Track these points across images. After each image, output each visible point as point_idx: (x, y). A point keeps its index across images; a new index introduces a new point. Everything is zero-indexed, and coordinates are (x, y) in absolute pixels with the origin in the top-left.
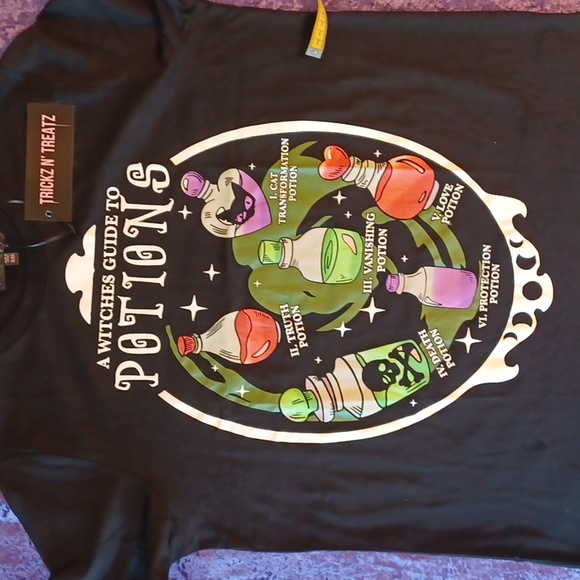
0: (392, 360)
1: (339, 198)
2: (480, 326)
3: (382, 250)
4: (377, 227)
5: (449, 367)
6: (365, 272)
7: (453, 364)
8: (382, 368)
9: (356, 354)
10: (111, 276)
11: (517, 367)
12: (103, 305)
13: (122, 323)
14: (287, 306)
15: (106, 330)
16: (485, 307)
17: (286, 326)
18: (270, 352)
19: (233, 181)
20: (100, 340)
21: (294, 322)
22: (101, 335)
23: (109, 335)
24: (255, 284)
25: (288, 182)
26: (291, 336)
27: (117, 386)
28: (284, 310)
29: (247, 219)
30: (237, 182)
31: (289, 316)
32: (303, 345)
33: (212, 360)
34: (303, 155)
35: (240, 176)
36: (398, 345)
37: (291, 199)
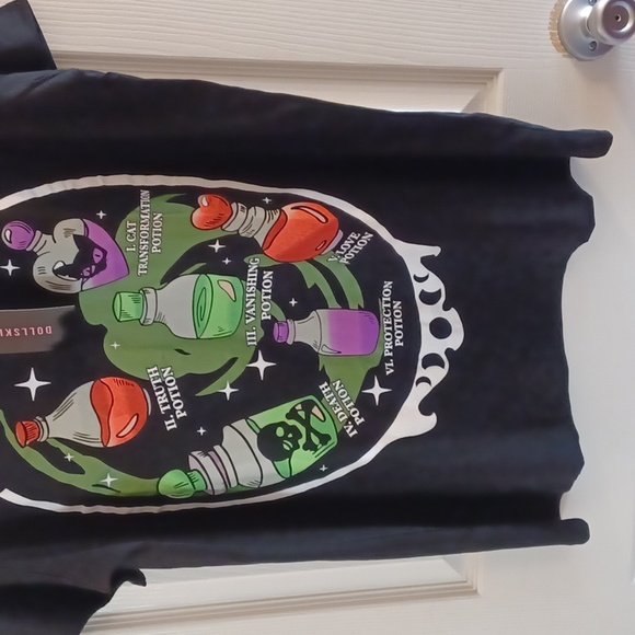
0: (291, 422)
1: (217, 246)
2: (388, 373)
3: (267, 294)
4: (261, 270)
5: (358, 423)
6: (247, 321)
7: (363, 420)
8: (280, 432)
9: (247, 419)
11: (434, 415)
14: (155, 369)
16: (390, 350)
17: (157, 394)
18: (139, 427)
19: (75, 233)
21: (166, 387)
24: (112, 348)
25: (150, 232)
26: (164, 405)
28: (152, 374)
29: (96, 272)
30: (81, 232)
31: (159, 381)
32: (181, 415)
33: (63, 448)
34: (168, 201)
35: (85, 225)
36: (296, 403)
37: (155, 250)
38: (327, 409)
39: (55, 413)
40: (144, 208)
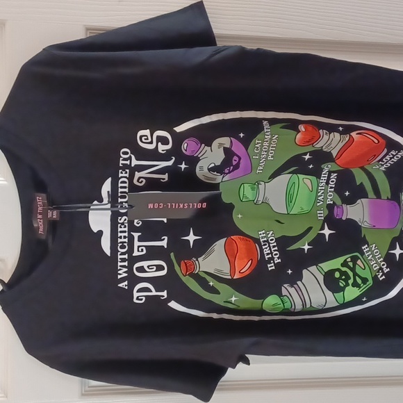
0: (344, 269)
1: (307, 157)
3: (331, 188)
4: (330, 173)
5: (385, 272)
6: (318, 204)
7: (388, 270)
8: (337, 275)
9: (317, 265)
10: (125, 217)
12: (119, 240)
13: (136, 253)
14: (264, 232)
15: (123, 260)
17: (264, 247)
18: (252, 268)
19: (225, 146)
20: (119, 268)
21: (269, 243)
22: (119, 264)
23: (126, 264)
24: (237, 217)
25: (269, 146)
26: (268, 254)
27: (135, 301)
28: (261, 235)
29: (233, 171)
30: (228, 145)
31: (265, 239)
32: (277, 261)
33: (208, 278)
34: (282, 128)
35: (231, 141)
36: (347, 257)
37: (270, 158)
38: (366, 261)
39: (204, 256)
40: (267, 132)
